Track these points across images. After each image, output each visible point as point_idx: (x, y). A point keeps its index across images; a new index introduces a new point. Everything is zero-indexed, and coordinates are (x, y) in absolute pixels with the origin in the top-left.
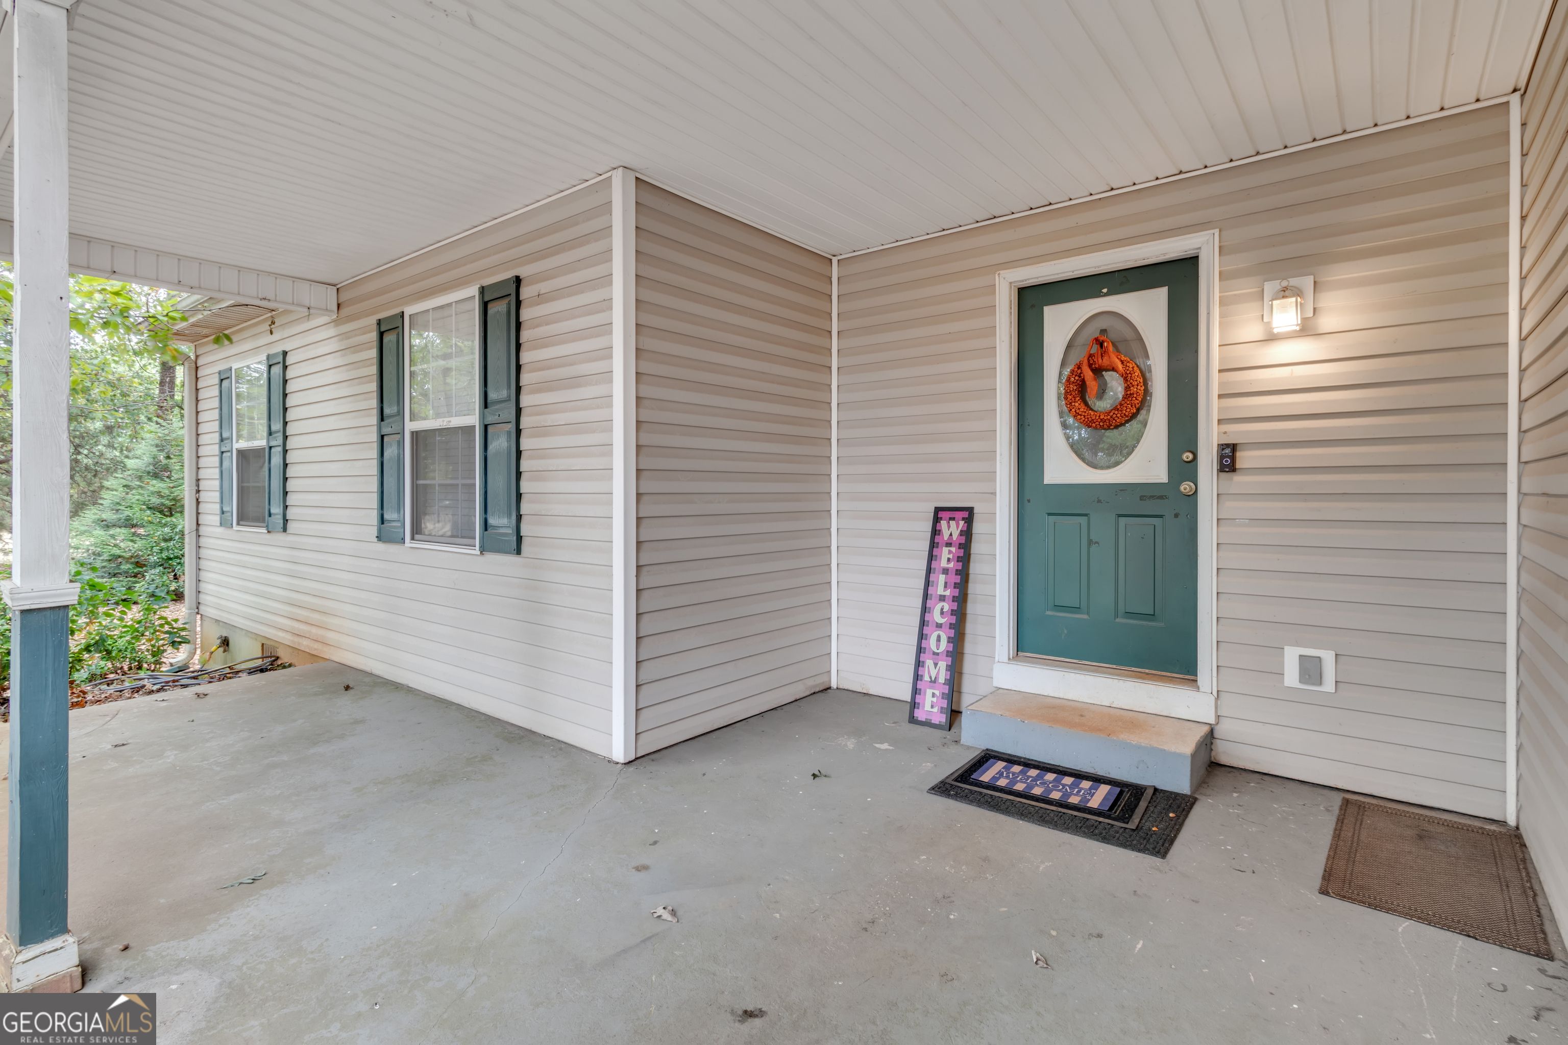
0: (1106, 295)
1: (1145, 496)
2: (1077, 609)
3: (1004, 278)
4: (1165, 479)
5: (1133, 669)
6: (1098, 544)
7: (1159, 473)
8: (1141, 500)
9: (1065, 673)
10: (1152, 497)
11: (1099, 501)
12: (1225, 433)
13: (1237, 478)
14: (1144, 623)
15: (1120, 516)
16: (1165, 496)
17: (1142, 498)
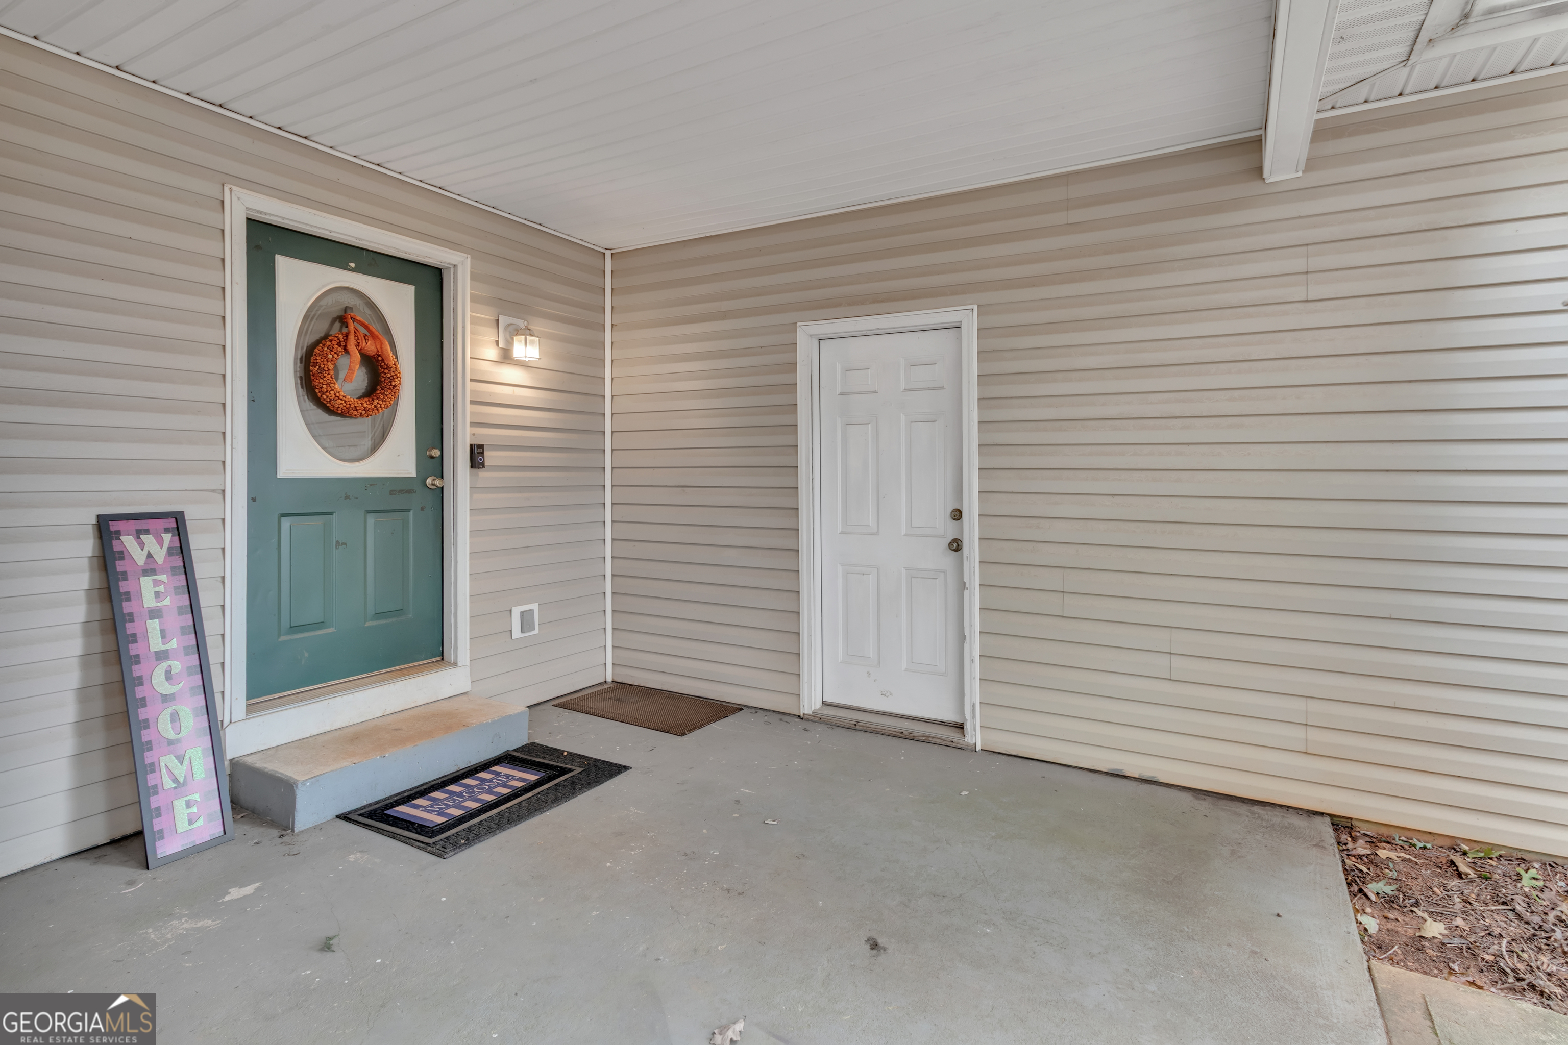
0: (352, 270)
1: (395, 491)
2: (320, 625)
3: (239, 199)
4: (412, 473)
5: (384, 671)
6: (346, 544)
7: (410, 470)
8: (391, 495)
9: (330, 700)
10: (401, 491)
11: (347, 497)
12: (474, 435)
13: (482, 473)
14: (394, 620)
15: (369, 512)
16: (413, 490)
17: (392, 493)
